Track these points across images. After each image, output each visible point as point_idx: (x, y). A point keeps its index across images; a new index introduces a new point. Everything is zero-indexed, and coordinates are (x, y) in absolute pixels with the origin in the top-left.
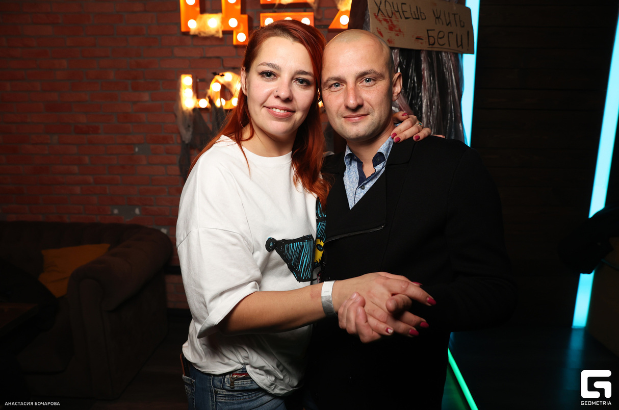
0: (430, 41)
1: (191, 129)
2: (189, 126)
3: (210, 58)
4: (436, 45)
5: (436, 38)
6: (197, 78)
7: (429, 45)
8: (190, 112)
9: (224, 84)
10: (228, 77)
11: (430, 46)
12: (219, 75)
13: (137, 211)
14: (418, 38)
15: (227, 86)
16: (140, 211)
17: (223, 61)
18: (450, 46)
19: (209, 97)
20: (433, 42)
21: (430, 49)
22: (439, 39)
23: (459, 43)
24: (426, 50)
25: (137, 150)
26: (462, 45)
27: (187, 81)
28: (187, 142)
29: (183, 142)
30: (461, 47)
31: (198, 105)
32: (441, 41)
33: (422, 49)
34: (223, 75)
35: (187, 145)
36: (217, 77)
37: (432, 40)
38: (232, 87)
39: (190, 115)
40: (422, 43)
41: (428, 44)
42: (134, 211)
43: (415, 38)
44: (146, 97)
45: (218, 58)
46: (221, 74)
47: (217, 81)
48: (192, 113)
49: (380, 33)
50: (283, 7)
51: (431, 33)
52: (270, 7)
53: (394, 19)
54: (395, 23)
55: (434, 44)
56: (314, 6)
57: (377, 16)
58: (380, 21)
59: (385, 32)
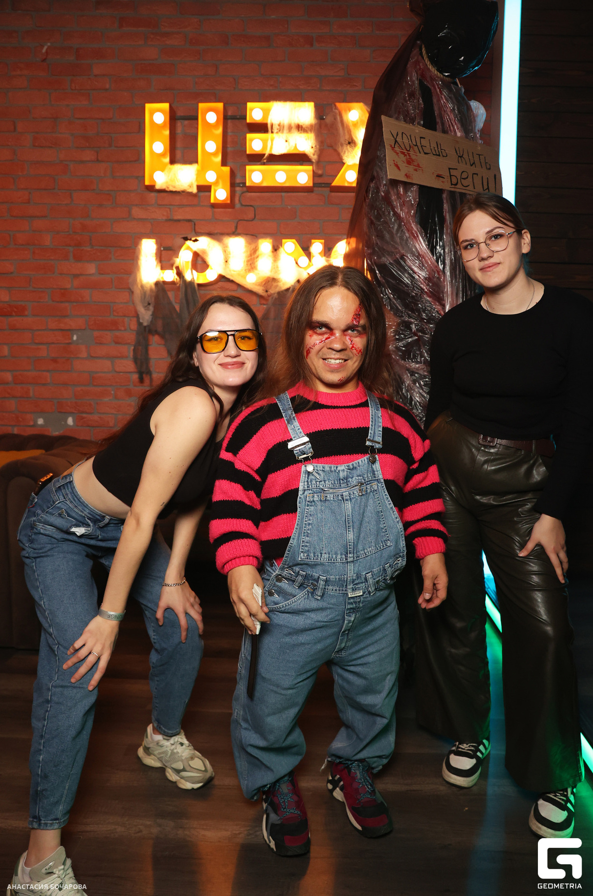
0: (453, 180)
1: (151, 308)
2: (149, 304)
3: (179, 221)
4: (459, 186)
5: (459, 178)
6: (161, 246)
7: (452, 184)
8: (151, 287)
9: (198, 252)
10: (204, 244)
11: (453, 186)
12: (190, 240)
13: (70, 421)
14: (439, 176)
15: (201, 254)
16: (73, 421)
17: (195, 224)
18: (475, 188)
19: (177, 268)
20: (456, 182)
21: (453, 189)
22: (462, 180)
23: (485, 187)
24: (448, 190)
25: (75, 338)
26: (488, 188)
27: (148, 247)
28: (145, 324)
29: (140, 324)
30: (487, 190)
31: (163, 278)
32: (465, 182)
33: (444, 188)
34: (196, 240)
35: (145, 327)
36: (189, 243)
37: (454, 180)
38: (207, 256)
39: (151, 290)
40: (443, 182)
41: (450, 184)
42: (66, 421)
43: (435, 175)
44: (91, 269)
45: (189, 221)
46: (193, 239)
47: (189, 248)
48: (153, 286)
49: (397, 166)
50: (274, 159)
51: (453, 172)
52: (257, 159)
53: (412, 153)
54: (413, 157)
55: (456, 184)
56: (314, 158)
57: (393, 148)
58: (397, 154)
59: (402, 165)
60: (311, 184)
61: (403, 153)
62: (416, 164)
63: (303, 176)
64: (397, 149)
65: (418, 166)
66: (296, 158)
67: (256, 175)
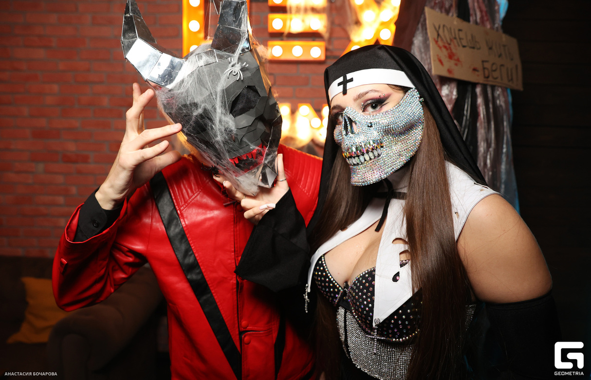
0: (485, 73)
4: (490, 79)
5: (490, 70)
7: (485, 77)
11: (486, 79)
14: (474, 70)
18: (502, 80)
21: (485, 82)
22: (493, 72)
23: (510, 78)
24: (481, 83)
32: (496, 74)
33: (478, 81)
37: (487, 73)
40: (478, 75)
41: (483, 77)
43: (472, 69)
49: (440, 61)
50: (292, 36)
51: (487, 65)
52: (278, 36)
53: (452, 46)
54: (454, 51)
55: (488, 77)
56: (326, 35)
57: (437, 42)
58: (440, 48)
59: (445, 60)
60: (323, 58)
61: (445, 47)
62: (456, 58)
63: (316, 52)
64: (440, 43)
65: (458, 60)
66: (310, 36)
67: (276, 50)
